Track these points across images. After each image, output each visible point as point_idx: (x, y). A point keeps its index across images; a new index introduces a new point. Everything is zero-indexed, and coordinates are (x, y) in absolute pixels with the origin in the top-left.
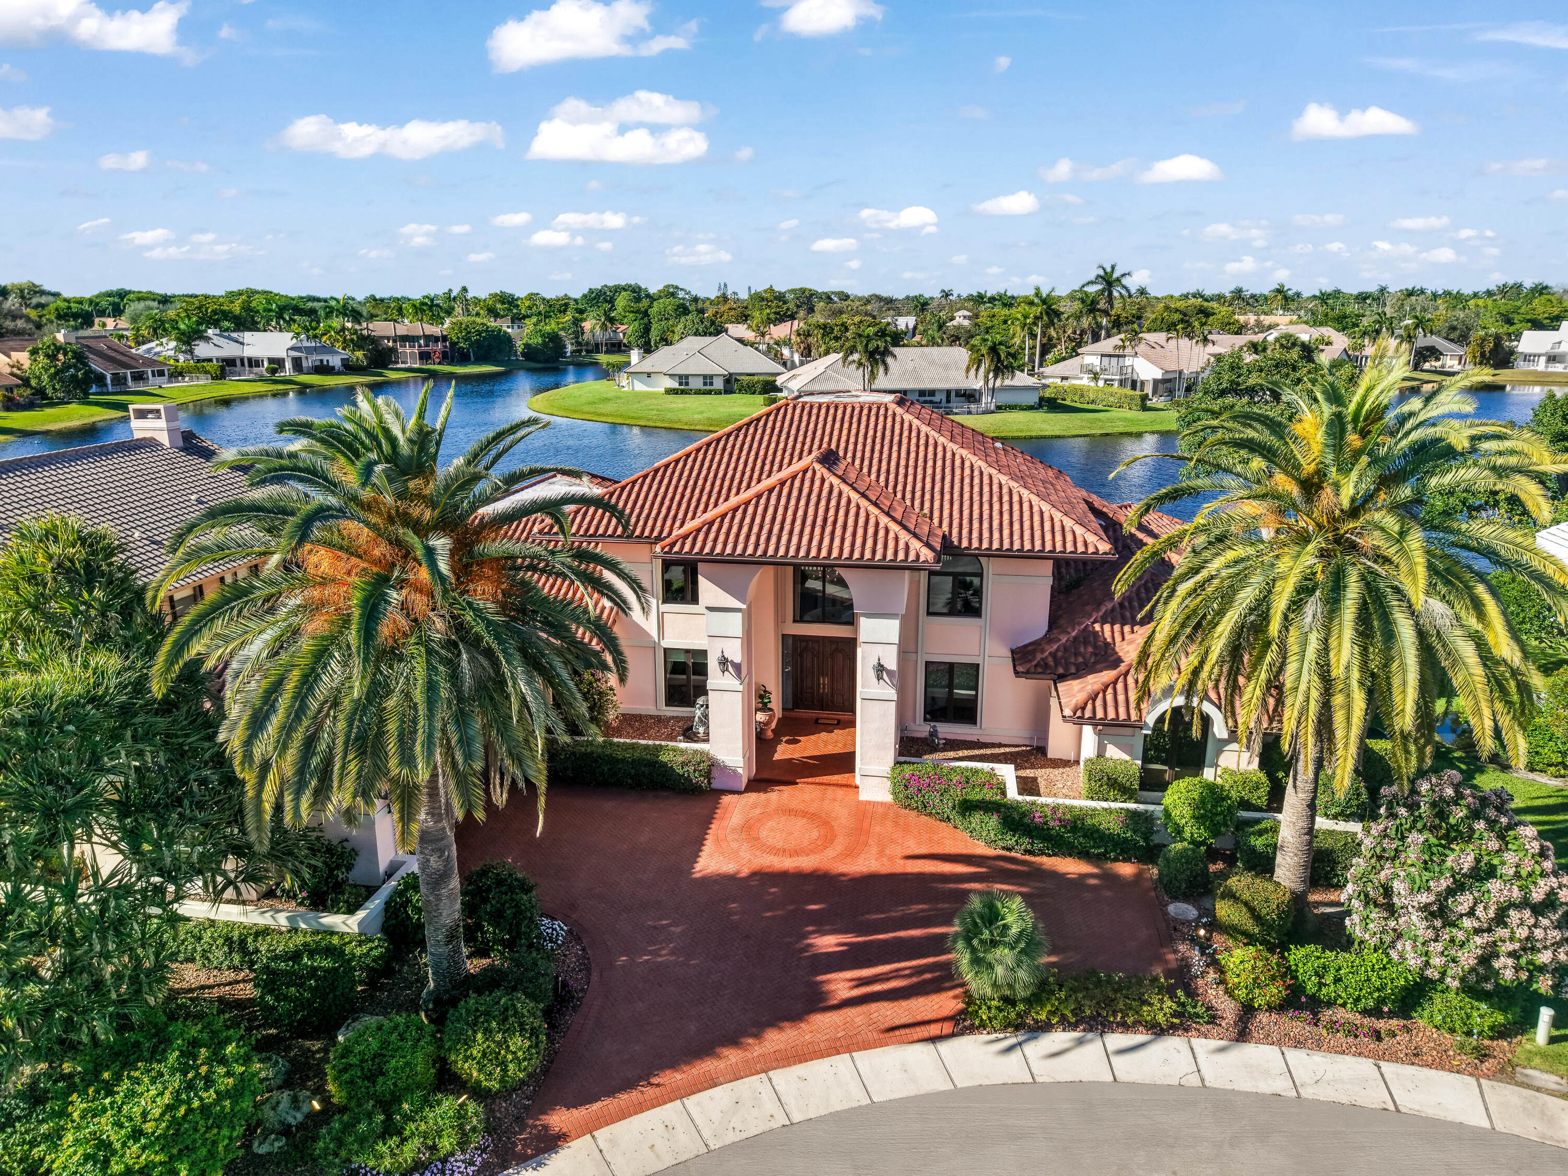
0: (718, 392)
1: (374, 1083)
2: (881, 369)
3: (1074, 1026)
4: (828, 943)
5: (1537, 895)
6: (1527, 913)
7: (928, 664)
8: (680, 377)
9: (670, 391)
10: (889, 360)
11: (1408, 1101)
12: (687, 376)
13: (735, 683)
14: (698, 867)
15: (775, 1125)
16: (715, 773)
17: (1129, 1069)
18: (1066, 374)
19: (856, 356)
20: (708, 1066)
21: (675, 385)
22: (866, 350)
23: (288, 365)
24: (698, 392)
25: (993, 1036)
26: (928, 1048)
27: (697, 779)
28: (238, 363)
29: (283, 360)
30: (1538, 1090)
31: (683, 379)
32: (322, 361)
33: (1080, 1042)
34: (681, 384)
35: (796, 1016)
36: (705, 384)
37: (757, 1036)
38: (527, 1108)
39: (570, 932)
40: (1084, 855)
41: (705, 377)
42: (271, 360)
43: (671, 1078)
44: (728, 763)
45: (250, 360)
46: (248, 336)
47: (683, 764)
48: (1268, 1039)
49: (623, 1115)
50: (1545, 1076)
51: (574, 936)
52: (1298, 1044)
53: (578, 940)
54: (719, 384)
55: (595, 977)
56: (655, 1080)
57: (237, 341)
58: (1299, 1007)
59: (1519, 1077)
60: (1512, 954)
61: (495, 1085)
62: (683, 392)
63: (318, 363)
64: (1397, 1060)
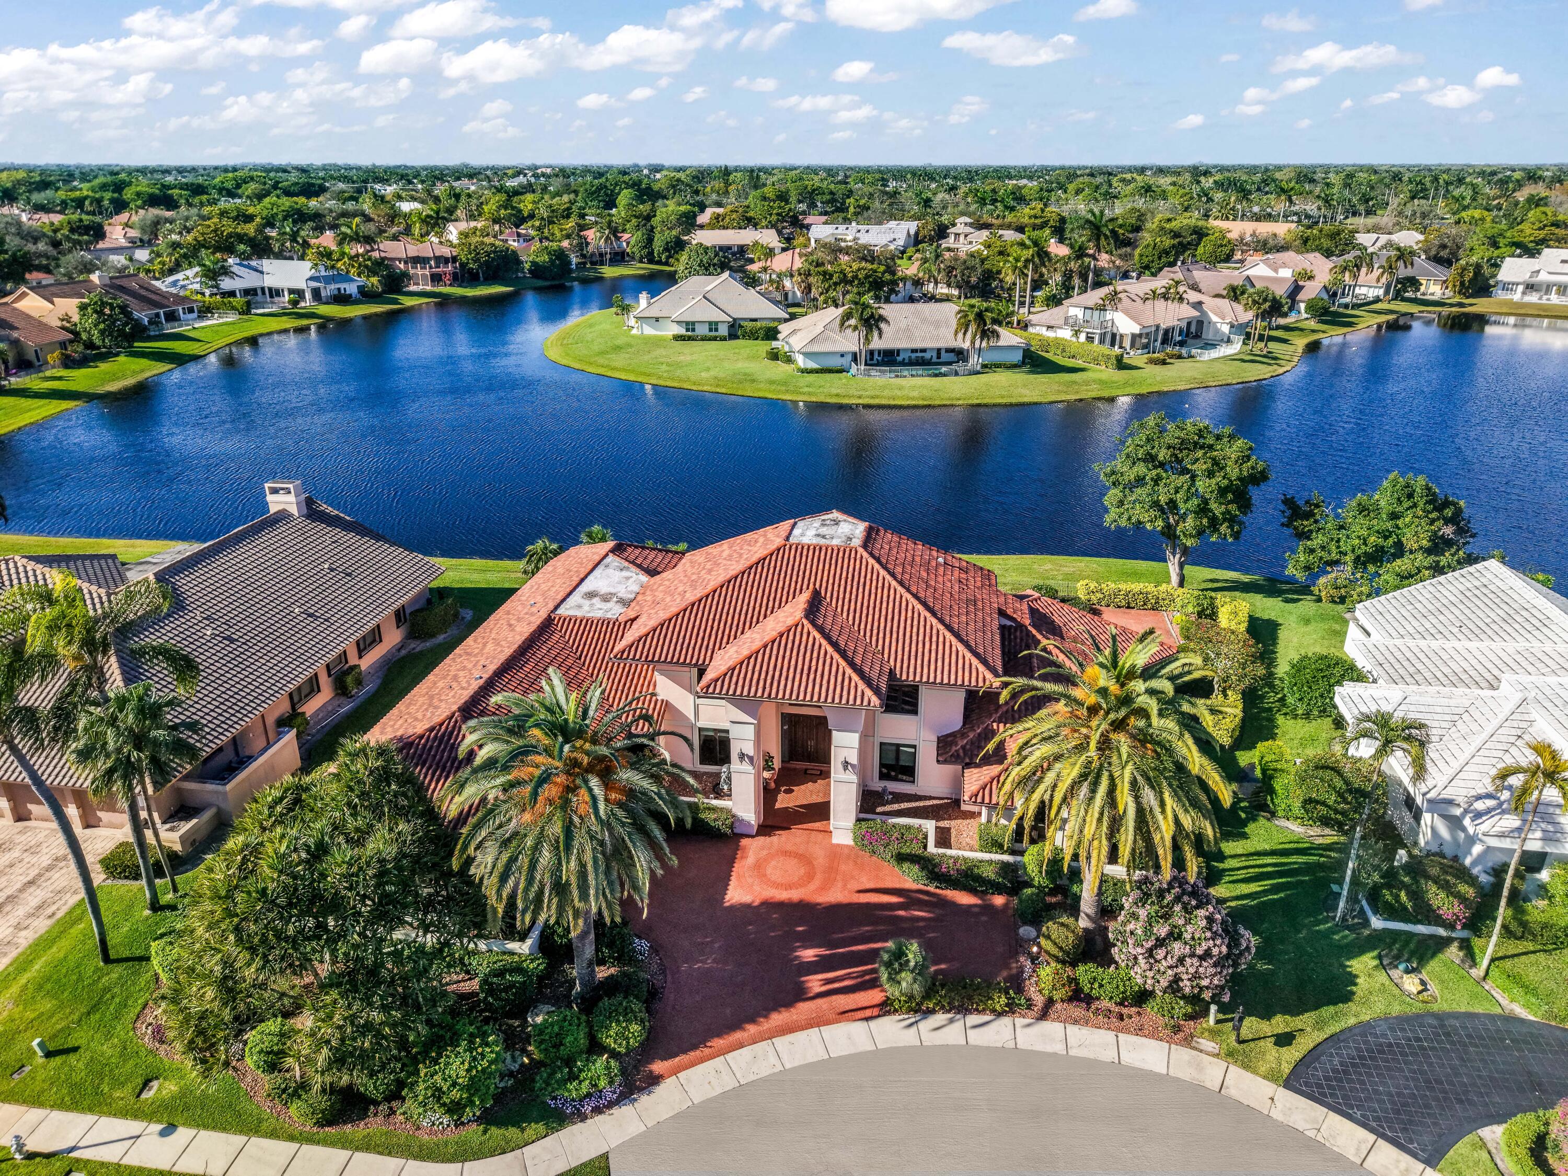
0: (723, 339)
1: (558, 1050)
2: (876, 333)
3: (949, 1011)
4: (809, 954)
5: (1199, 951)
6: (1195, 960)
7: (881, 744)
8: (687, 323)
9: (678, 338)
10: (883, 325)
11: (1128, 1058)
12: (693, 323)
13: (749, 768)
14: (727, 897)
15: (776, 1070)
16: (737, 824)
17: (976, 1037)
18: (1052, 323)
19: (853, 322)
20: (738, 1035)
21: (682, 331)
22: (861, 319)
23: (308, 295)
24: (704, 339)
25: (902, 1017)
26: (865, 1023)
27: (724, 829)
28: (259, 292)
29: (303, 291)
30: (1201, 1051)
31: (690, 325)
32: (339, 289)
33: (951, 1021)
34: (687, 330)
35: (789, 1004)
36: (711, 330)
37: (766, 1017)
38: (639, 1061)
39: (651, 947)
40: (973, 891)
41: (710, 323)
42: (291, 291)
43: (718, 1043)
44: (746, 818)
45: (270, 289)
46: (267, 264)
47: (715, 820)
48: (1058, 1019)
49: (692, 1064)
50: (1208, 1043)
51: (654, 949)
52: (1076, 1022)
53: (657, 952)
54: (723, 331)
55: (669, 978)
56: (709, 1044)
57: (256, 270)
58: (1079, 1000)
59: (1194, 1044)
60: (1189, 980)
61: (623, 1050)
62: (690, 338)
63: (336, 292)
64: (1129, 1032)
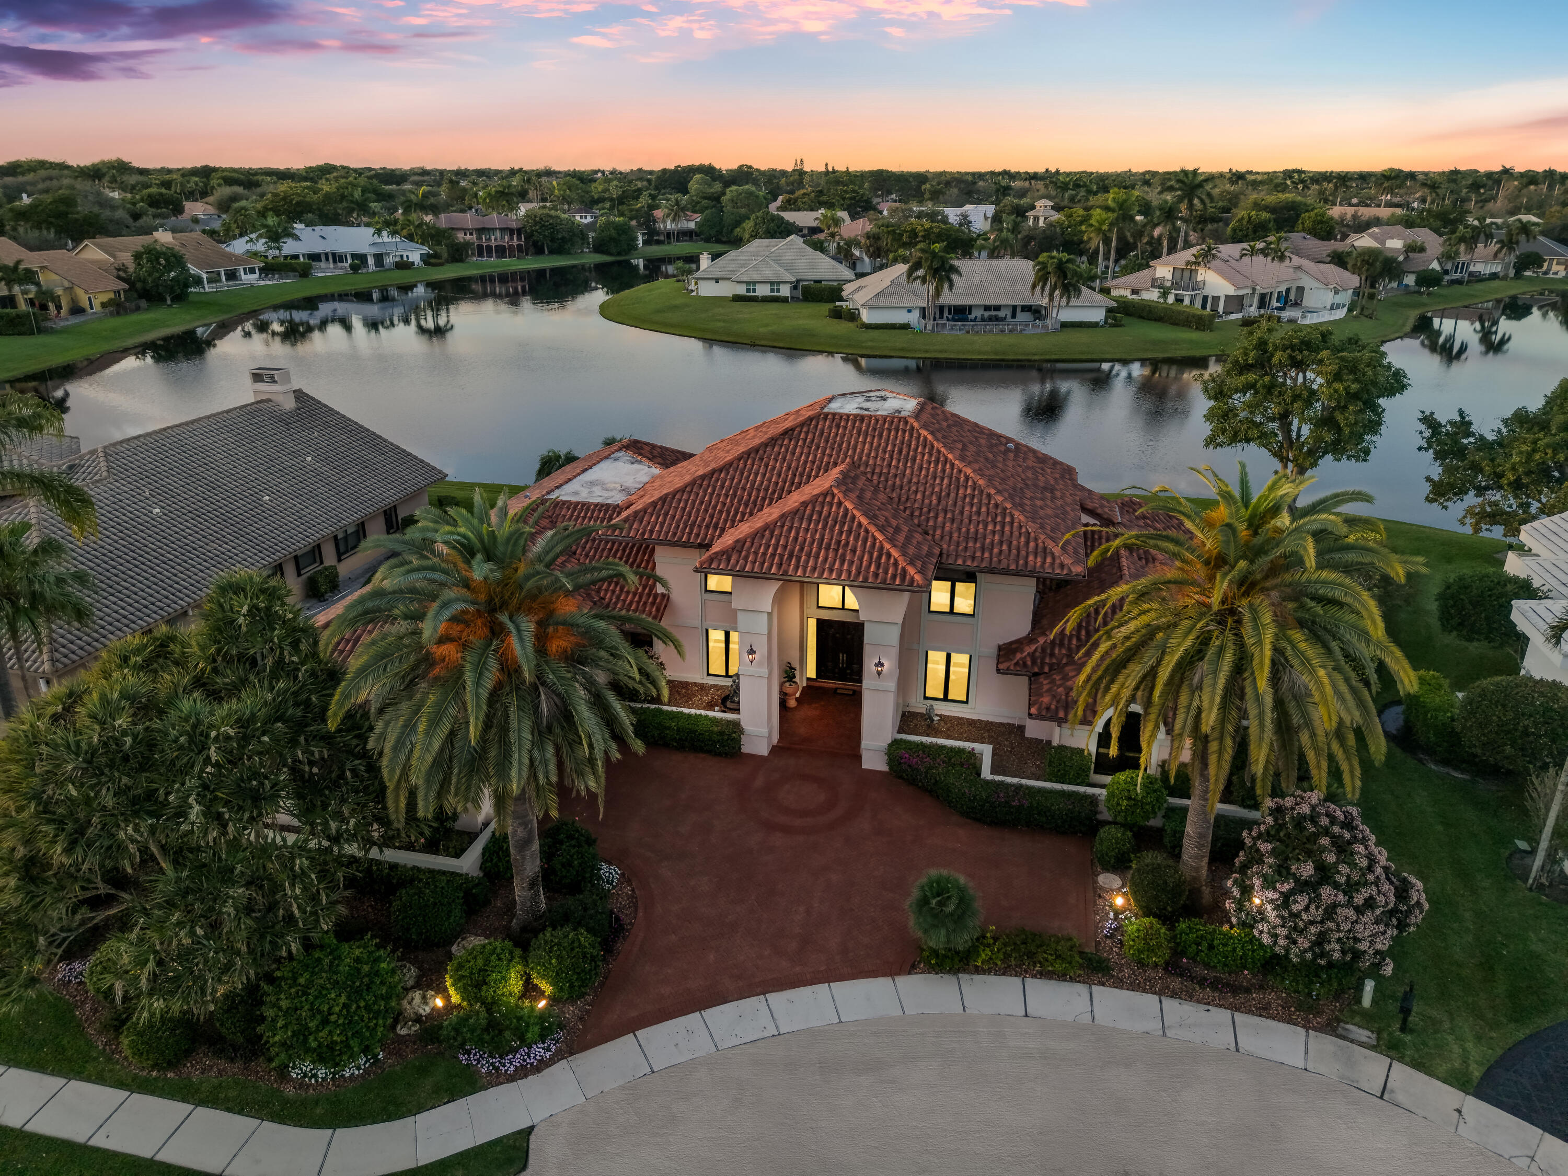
0: (785, 300)
2: (946, 286)
3: (1002, 973)
7: (928, 653)
8: (748, 283)
9: (738, 298)
10: (954, 277)
11: (1248, 1045)
12: (755, 283)
13: (761, 671)
15: (767, 1034)
16: (744, 740)
18: (1137, 287)
19: (920, 272)
21: (742, 292)
22: (930, 267)
23: (371, 261)
24: (765, 300)
25: (939, 976)
26: (889, 980)
28: (323, 258)
29: (365, 256)
30: (1352, 1041)
31: (751, 286)
32: (402, 256)
33: (1006, 985)
34: (748, 291)
36: (772, 291)
39: (623, 875)
41: (772, 283)
42: (354, 256)
44: (755, 731)
45: (334, 254)
46: (330, 231)
47: (719, 734)
48: (1151, 990)
49: (657, 1021)
50: (1361, 1031)
51: (625, 878)
52: (1174, 995)
53: (629, 882)
54: (786, 291)
55: (641, 914)
57: (321, 236)
59: (1340, 1031)
62: (750, 299)
63: (398, 259)
64: (1249, 1012)
